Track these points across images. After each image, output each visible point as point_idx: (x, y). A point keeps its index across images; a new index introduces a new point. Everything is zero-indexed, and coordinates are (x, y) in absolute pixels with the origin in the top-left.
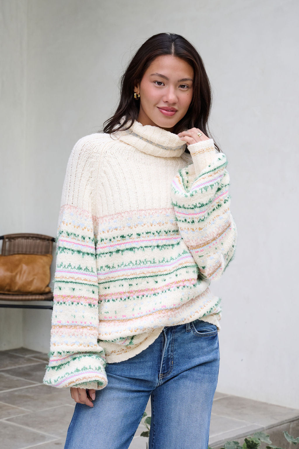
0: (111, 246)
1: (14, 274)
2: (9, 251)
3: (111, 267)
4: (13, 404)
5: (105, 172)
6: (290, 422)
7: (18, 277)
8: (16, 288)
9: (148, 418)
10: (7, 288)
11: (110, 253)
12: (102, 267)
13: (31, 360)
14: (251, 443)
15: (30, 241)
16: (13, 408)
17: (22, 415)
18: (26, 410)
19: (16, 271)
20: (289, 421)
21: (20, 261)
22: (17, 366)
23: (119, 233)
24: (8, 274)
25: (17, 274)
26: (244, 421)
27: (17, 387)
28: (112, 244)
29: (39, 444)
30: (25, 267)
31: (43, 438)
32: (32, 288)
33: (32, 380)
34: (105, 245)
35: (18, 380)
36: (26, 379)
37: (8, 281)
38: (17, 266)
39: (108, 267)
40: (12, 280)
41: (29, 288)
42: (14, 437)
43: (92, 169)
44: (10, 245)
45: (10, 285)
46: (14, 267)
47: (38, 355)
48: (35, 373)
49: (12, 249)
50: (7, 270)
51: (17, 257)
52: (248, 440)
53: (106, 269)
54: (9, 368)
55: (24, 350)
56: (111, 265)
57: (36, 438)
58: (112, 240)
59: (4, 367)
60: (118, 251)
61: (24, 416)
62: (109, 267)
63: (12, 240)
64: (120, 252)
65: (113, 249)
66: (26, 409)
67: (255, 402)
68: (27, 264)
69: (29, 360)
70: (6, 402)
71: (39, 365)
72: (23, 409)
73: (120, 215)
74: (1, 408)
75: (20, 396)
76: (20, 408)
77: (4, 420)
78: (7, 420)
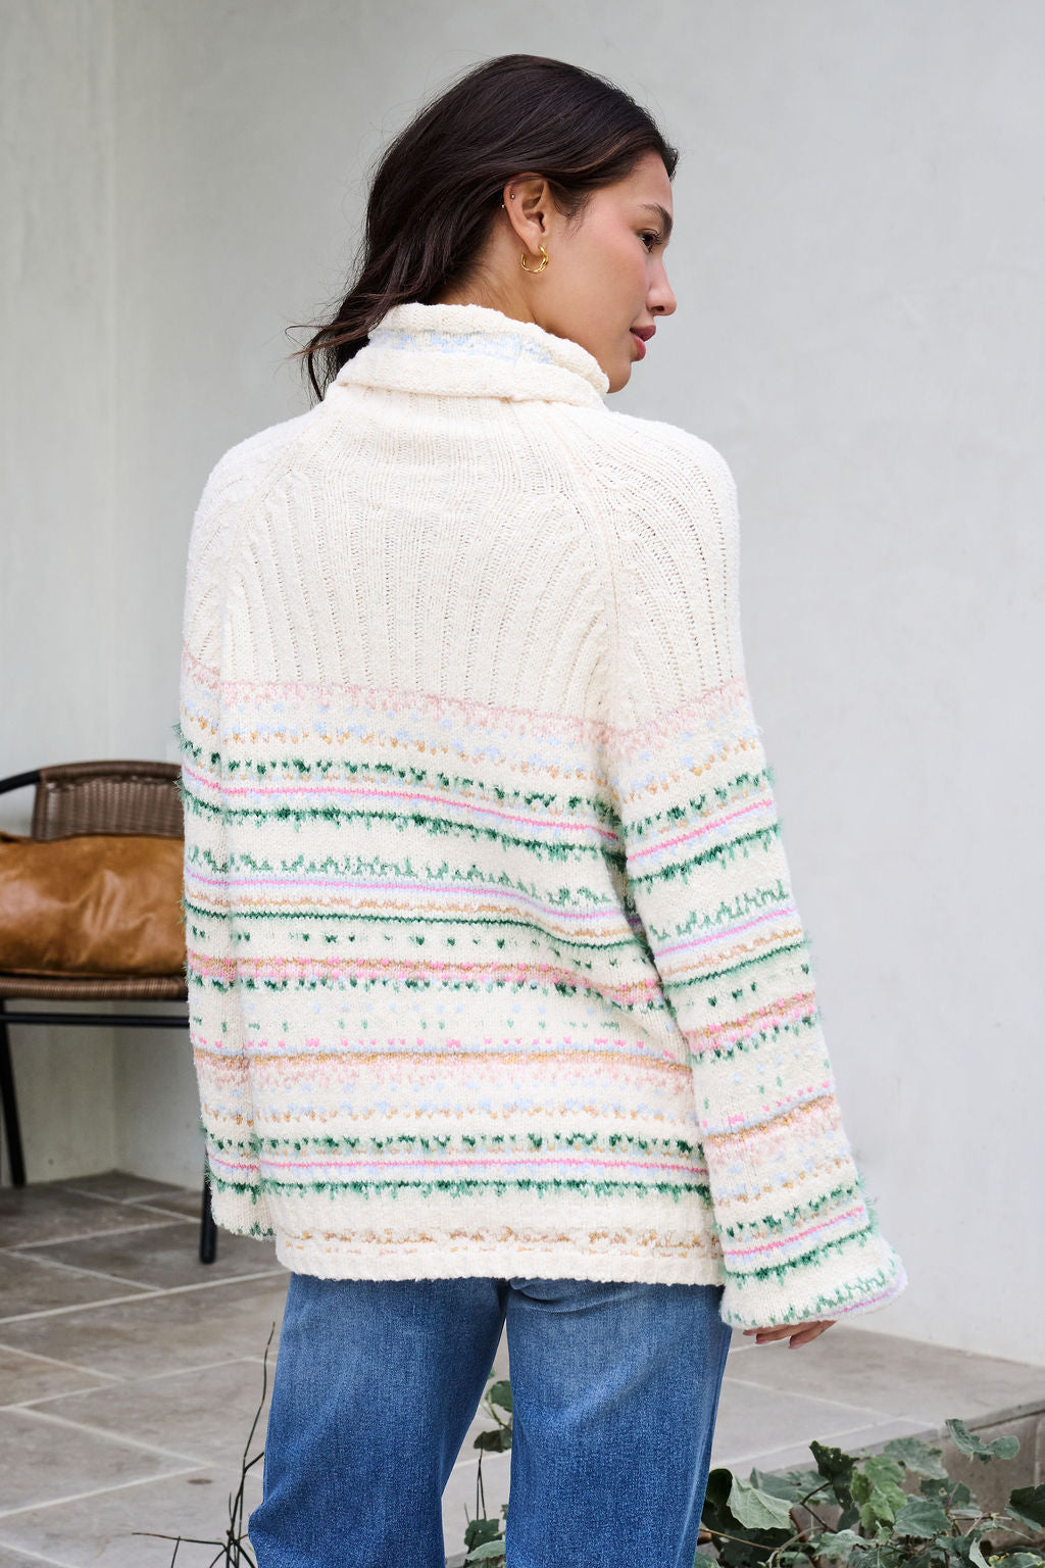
1: (74, 905)
2: (60, 824)
4: (62, 1358)
6: (1036, 1413)
7: (88, 914)
8: (83, 957)
9: (500, 1385)
10: (51, 955)
13: (143, 1211)
14: (832, 1456)
15: (134, 788)
16: (58, 1370)
17: (85, 1391)
18: (102, 1375)
19: (83, 897)
20: (1033, 1410)
21: (97, 861)
22: (90, 1234)
24: (53, 906)
25: (83, 906)
26: (868, 1410)
27: (79, 1300)
29: (136, 1482)
30: (111, 880)
31: (151, 1462)
32: (139, 956)
33: (138, 1278)
35: (84, 1280)
36: (115, 1275)
37: (51, 931)
38: (85, 877)
40: (69, 926)
41: (130, 956)
42: (50, 1461)
44: (62, 803)
45: (60, 944)
46: (73, 881)
47: (168, 1196)
48: (149, 1256)
49: (71, 817)
50: (49, 892)
51: (86, 846)
52: (820, 1448)
54: (59, 1240)
55: (119, 1181)
57: (123, 1463)
59: (45, 1238)
61: (92, 1396)
63: (71, 787)
66: (106, 1374)
67: (921, 1348)
68: (121, 869)
69: (135, 1214)
70: (36, 1352)
71: (168, 1228)
72: (92, 1371)
74: (14, 1368)
75: (85, 1331)
76: (82, 1369)
77: (20, 1409)
78: (34, 1408)
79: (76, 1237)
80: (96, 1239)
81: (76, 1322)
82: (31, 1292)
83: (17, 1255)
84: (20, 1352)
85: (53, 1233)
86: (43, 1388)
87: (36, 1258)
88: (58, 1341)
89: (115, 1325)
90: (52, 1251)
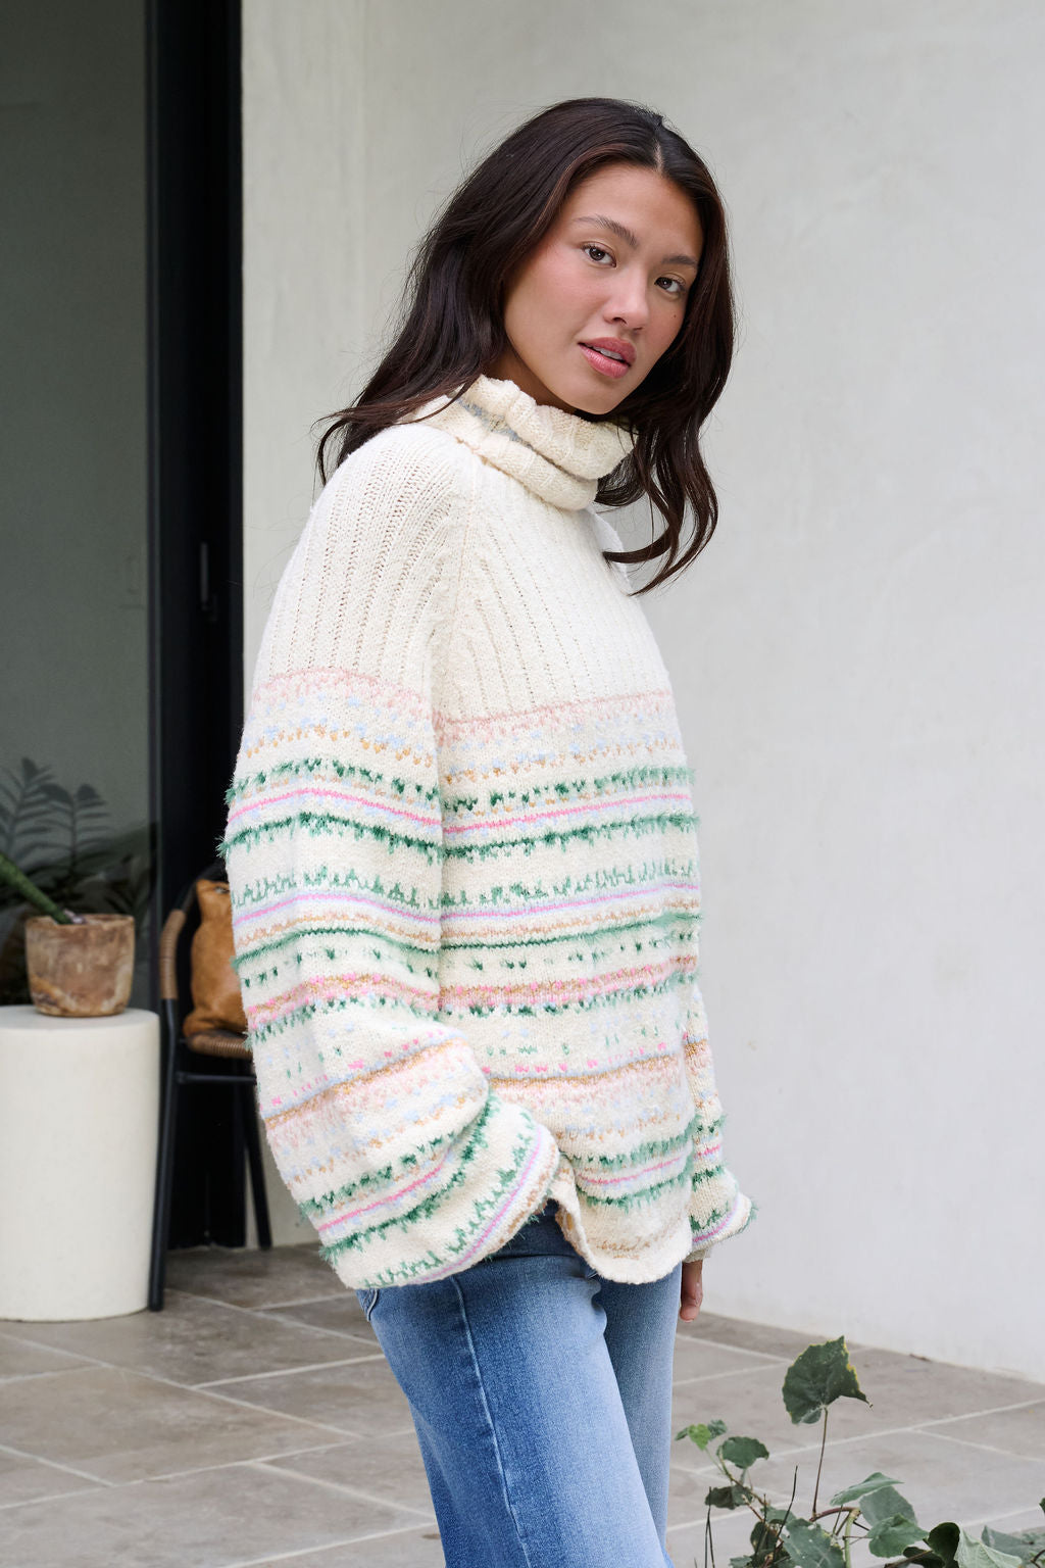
0: (527, 819)
3: (532, 892)
5: (485, 566)
11: (526, 841)
12: (498, 891)
23: (549, 776)
28: (530, 811)
34: (509, 816)
39: (518, 888)
43: (444, 551)
53: (513, 896)
56: (530, 886)
58: (532, 797)
60: (549, 838)
62: (525, 893)
64: (558, 841)
65: (536, 831)
73: (549, 715)
74: (254, 1424)
75: (325, 1389)
76: (321, 1426)
77: (259, 1463)
78: (273, 1463)
79: (320, 1298)
80: (340, 1300)
81: (317, 1380)
82: (274, 1351)
83: (261, 1315)
84: (262, 1409)
85: (298, 1294)
86: (281, 1444)
87: (280, 1318)
88: (300, 1399)
89: (356, 1384)
90: (296, 1312)
